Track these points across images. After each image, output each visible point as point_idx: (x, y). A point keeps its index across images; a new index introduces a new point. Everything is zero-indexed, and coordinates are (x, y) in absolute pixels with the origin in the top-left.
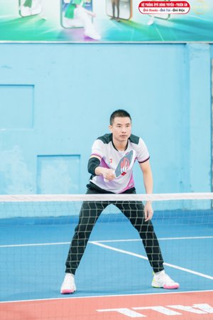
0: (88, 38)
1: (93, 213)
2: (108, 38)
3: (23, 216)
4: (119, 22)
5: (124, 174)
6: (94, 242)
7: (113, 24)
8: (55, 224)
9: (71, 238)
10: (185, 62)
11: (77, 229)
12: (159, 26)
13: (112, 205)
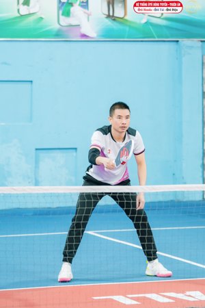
0: (84, 36)
1: (89, 204)
2: (103, 36)
3: (21, 207)
4: (114, 20)
5: (123, 163)
6: (90, 232)
7: (109, 22)
8: (53, 214)
9: (68, 228)
10: (177, 59)
11: (73, 220)
12: (152, 24)
13: (107, 196)
